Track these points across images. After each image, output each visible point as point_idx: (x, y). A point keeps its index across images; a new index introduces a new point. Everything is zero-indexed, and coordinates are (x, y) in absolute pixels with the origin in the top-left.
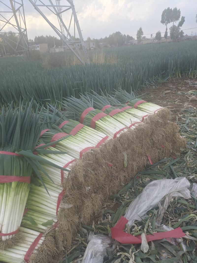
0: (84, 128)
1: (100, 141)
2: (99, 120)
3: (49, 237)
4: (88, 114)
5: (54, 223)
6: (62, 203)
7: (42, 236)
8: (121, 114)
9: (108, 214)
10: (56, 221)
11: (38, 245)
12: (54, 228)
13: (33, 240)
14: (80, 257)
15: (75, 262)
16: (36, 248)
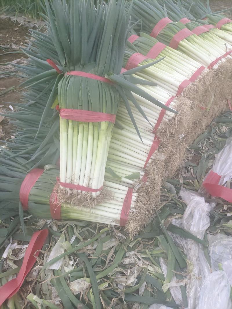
0: (166, 49)
1: (194, 72)
2: (184, 39)
3: (143, 194)
4: (166, 28)
5: (140, 176)
6: (158, 154)
7: (133, 191)
8: (208, 35)
9: (190, 167)
10: (143, 174)
11: (132, 203)
12: (144, 182)
13: (124, 196)
14: (174, 216)
15: (170, 221)
16: (132, 206)
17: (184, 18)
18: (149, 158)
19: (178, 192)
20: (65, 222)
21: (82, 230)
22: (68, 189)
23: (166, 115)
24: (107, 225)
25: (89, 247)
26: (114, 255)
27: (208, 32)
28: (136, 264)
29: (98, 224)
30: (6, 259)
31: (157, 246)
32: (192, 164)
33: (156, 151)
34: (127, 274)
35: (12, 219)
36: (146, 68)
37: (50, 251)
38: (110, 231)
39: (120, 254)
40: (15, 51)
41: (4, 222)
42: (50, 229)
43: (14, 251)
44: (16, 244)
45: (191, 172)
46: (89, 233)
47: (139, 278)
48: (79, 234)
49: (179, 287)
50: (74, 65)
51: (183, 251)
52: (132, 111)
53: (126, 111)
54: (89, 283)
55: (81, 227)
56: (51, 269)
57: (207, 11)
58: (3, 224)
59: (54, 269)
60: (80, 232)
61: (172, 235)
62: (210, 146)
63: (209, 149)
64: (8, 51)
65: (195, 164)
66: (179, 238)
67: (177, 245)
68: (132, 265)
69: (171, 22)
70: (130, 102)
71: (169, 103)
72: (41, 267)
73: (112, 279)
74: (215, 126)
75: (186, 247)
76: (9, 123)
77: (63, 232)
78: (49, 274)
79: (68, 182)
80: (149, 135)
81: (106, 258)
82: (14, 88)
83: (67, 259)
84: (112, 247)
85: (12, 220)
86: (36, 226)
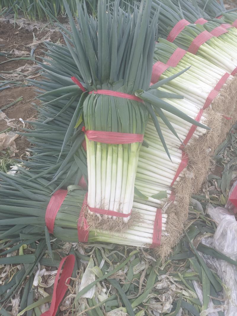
0: (187, 55)
1: (219, 80)
2: (205, 44)
3: (173, 214)
4: (185, 31)
5: (168, 195)
6: (188, 172)
7: (162, 212)
8: (228, 36)
9: (214, 180)
10: (170, 192)
11: (163, 225)
12: (172, 201)
13: (153, 218)
14: (204, 235)
15: (199, 240)
16: (163, 229)
17: (200, 18)
18: (176, 176)
19: (205, 209)
20: (92, 245)
21: (111, 253)
22: (98, 215)
23: (197, 131)
24: (136, 247)
25: (120, 272)
26: (145, 279)
27: (227, 32)
28: (170, 289)
29: (126, 247)
30: (37, 288)
31: (188, 267)
32: (215, 177)
33: (185, 169)
34: (162, 300)
35: (37, 243)
36: (172, 79)
37: (80, 278)
38: (139, 253)
39: (152, 278)
40: (18, 57)
41: (30, 247)
42: (77, 252)
43: (43, 277)
44: (44, 270)
45: (215, 185)
46: (118, 257)
47: (174, 304)
48: (107, 257)
49: (217, 313)
50: (101, 84)
51: (216, 273)
52: (161, 128)
53: (155, 128)
54: (126, 313)
55: (109, 250)
56: (85, 298)
57: (221, 9)
58: (29, 248)
59: (87, 297)
60: (109, 255)
61: (203, 256)
62: (231, 155)
63: (231, 159)
64: (11, 58)
65: (217, 176)
66: (211, 259)
67: (209, 267)
68: (165, 290)
69: (189, 24)
70: (160, 119)
71: (199, 118)
72: (74, 295)
73: (147, 307)
74: (234, 133)
75: (220, 269)
76: (22, 138)
77: (91, 256)
78: (83, 303)
79: (98, 207)
80: (176, 151)
81: (138, 283)
82: (22, 99)
83: (99, 286)
84: (143, 270)
85: (37, 245)
86: (62, 249)
